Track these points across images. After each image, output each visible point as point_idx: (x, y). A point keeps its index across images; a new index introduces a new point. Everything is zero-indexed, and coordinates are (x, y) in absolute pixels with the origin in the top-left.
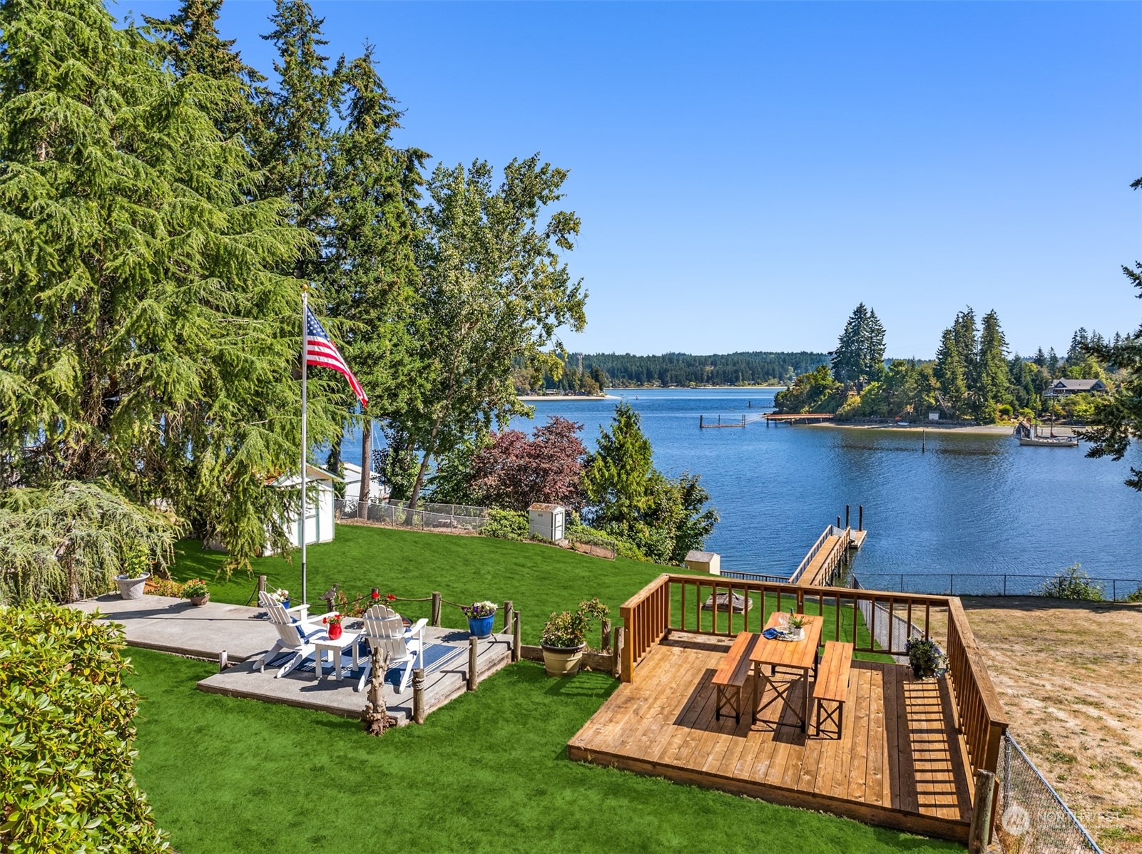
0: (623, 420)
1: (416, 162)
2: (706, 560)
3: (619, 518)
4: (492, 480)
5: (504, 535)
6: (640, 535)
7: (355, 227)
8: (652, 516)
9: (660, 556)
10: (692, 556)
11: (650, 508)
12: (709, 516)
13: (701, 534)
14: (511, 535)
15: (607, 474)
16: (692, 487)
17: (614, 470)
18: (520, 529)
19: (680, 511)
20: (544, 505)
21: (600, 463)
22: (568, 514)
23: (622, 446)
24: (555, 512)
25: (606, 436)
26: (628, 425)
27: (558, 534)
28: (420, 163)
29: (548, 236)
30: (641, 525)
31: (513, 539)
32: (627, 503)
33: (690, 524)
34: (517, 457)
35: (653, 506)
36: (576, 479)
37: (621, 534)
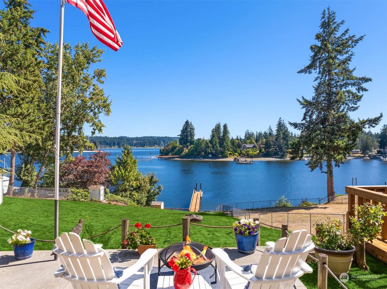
0: (126, 151)
1: (42, 34)
2: (159, 204)
3: (125, 190)
4: (71, 177)
5: (79, 200)
6: (134, 196)
7: (12, 55)
8: (138, 189)
9: (142, 204)
10: (153, 203)
11: (137, 186)
12: (159, 188)
13: (156, 195)
14: (82, 200)
15: (120, 173)
16: (152, 177)
17: (123, 171)
18: (85, 196)
19: (148, 187)
20: (95, 186)
21: (117, 168)
22: (105, 190)
23: (126, 162)
24: (100, 189)
25: (119, 158)
26: (128, 153)
27: (102, 198)
28: (44, 34)
29: (94, 77)
30: (134, 193)
31: (83, 201)
32: (128, 184)
33: (152, 191)
34: (82, 167)
35: (139, 185)
36: (107, 175)
37: (127, 196)
